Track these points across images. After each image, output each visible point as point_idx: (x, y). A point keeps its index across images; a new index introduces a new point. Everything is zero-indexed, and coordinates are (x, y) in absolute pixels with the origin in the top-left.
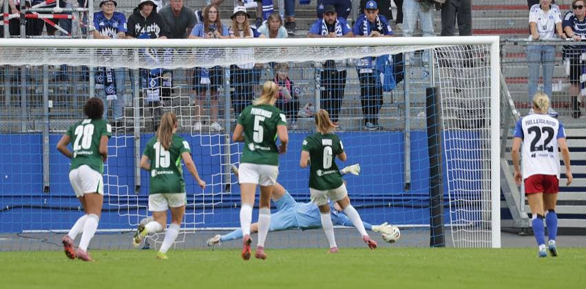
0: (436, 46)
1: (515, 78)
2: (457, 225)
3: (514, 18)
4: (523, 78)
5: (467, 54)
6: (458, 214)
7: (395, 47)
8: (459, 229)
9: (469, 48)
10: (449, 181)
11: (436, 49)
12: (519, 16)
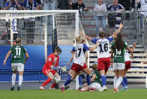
0: (55, 14)
1: (86, 25)
2: (63, 81)
3: (86, 3)
4: (89, 25)
5: (68, 16)
6: (63, 77)
7: (40, 14)
8: (64, 82)
9: (68, 14)
10: (60, 64)
11: (56, 15)
12: (88, 2)
